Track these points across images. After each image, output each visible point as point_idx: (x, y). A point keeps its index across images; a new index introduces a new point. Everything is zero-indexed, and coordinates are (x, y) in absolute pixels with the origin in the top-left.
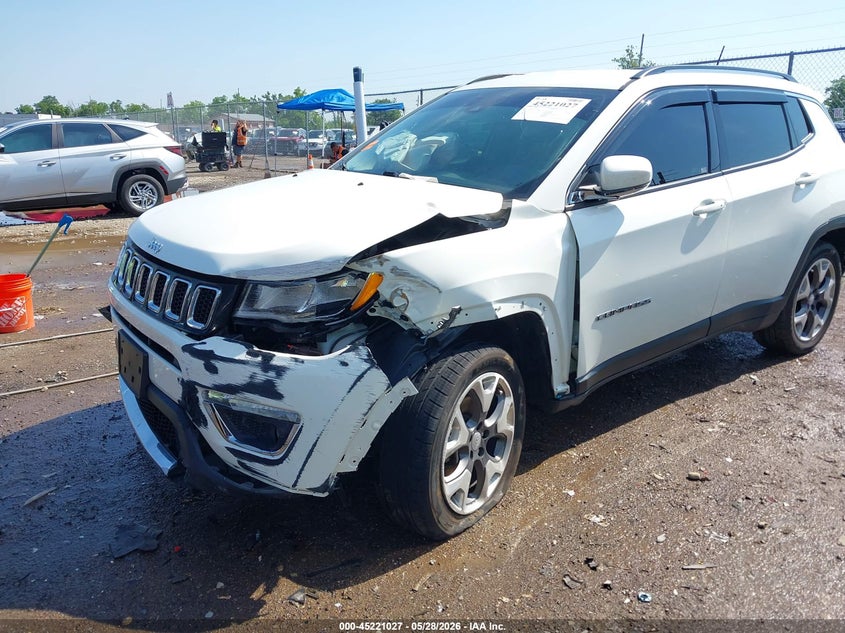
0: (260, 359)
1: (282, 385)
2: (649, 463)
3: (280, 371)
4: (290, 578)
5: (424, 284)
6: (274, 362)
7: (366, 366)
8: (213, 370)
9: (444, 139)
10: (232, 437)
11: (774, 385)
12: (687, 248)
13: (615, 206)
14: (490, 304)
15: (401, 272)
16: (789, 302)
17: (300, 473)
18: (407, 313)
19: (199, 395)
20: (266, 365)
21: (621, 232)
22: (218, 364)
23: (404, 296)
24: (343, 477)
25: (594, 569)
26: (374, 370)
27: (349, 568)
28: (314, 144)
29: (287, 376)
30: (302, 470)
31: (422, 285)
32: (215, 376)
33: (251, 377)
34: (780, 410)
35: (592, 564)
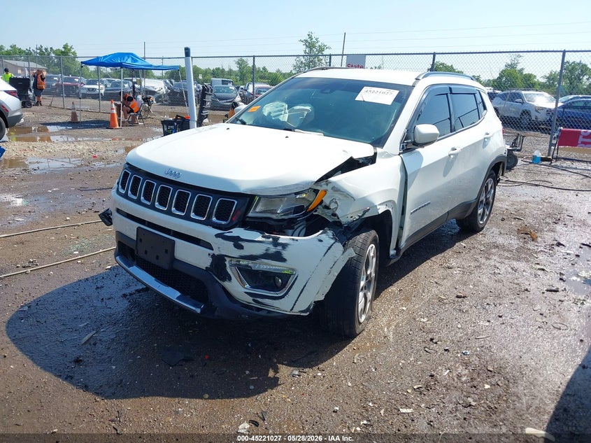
0: (271, 240)
1: (285, 254)
2: (435, 290)
3: (284, 246)
4: (283, 364)
5: (347, 195)
6: (280, 241)
7: (333, 241)
8: (241, 247)
9: (308, 108)
10: (247, 286)
11: (474, 248)
12: (445, 174)
13: (419, 152)
14: (376, 206)
15: (337, 189)
16: (478, 202)
17: (296, 302)
18: (337, 212)
19: (227, 263)
20: (275, 243)
21: (422, 166)
22: (243, 244)
23: (336, 203)
24: (317, 304)
25: (436, 343)
26: (337, 243)
27: (313, 356)
28: (93, 89)
29: (289, 249)
30: (297, 300)
31: (346, 196)
32: (242, 251)
33: (267, 250)
34: (483, 260)
35: (434, 341)
